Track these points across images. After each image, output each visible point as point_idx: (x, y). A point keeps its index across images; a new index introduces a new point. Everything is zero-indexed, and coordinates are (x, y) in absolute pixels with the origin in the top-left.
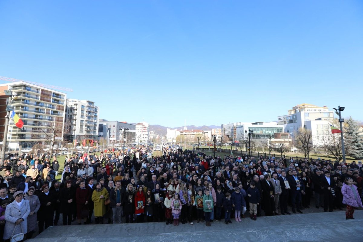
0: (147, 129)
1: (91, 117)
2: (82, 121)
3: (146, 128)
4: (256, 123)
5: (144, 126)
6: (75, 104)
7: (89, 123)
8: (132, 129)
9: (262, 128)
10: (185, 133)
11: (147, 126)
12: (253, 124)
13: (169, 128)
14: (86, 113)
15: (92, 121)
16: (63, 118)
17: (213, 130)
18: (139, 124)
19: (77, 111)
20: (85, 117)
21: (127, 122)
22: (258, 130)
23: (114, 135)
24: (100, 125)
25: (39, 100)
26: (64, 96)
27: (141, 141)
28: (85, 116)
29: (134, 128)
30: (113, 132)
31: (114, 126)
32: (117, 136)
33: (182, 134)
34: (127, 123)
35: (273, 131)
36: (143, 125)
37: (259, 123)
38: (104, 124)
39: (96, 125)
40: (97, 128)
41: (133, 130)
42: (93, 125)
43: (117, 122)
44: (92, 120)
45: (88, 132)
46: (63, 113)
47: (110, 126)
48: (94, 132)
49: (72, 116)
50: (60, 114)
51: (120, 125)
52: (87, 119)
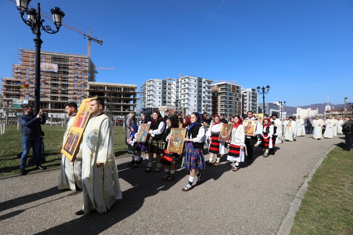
1: (254, 100)
2: (249, 104)
6: (244, 93)
14: (251, 98)
15: (255, 104)
16: (241, 102)
19: (247, 97)
20: (250, 101)
25: (231, 92)
26: (241, 87)
31: (266, 107)
40: (257, 109)
41: (278, 110)
46: (241, 99)
47: (262, 107)
49: (243, 101)
50: (239, 100)
52: (252, 103)
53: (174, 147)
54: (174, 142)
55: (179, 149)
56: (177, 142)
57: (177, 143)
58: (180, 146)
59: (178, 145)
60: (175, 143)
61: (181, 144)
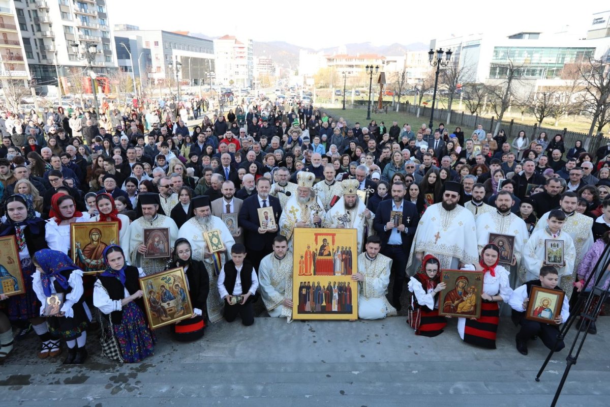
0: (246, 50)
1: (89, 16)
2: (67, 27)
3: (243, 48)
4: (519, 36)
5: (239, 43)
7: (87, 33)
8: (204, 52)
9: (532, 50)
10: (339, 63)
11: (246, 44)
12: (510, 37)
13: (304, 49)
14: (73, 7)
15: (96, 30)
17: (409, 54)
18: (226, 37)
20: (72, 16)
21: (188, 32)
22: (520, 55)
23: (160, 67)
24: (118, 40)
27: (232, 81)
28: (74, 15)
29: (210, 50)
30: (157, 58)
31: (156, 43)
32: (167, 68)
33: (331, 63)
34: (190, 35)
35: (563, 58)
36: (236, 42)
37: (530, 33)
38: (131, 36)
39: (108, 40)
40: (113, 47)
41: (207, 52)
42: (100, 39)
43: (163, 31)
44: (94, 27)
45: (91, 57)
47: (147, 43)
48: (108, 59)
49: (40, 14)
51: (172, 39)
52: (80, 24)
53: (168, 313)
54: (165, 305)
55: (183, 311)
56: (171, 299)
57: (171, 302)
58: (183, 305)
59: (177, 305)
60: (168, 304)
61: (183, 300)
